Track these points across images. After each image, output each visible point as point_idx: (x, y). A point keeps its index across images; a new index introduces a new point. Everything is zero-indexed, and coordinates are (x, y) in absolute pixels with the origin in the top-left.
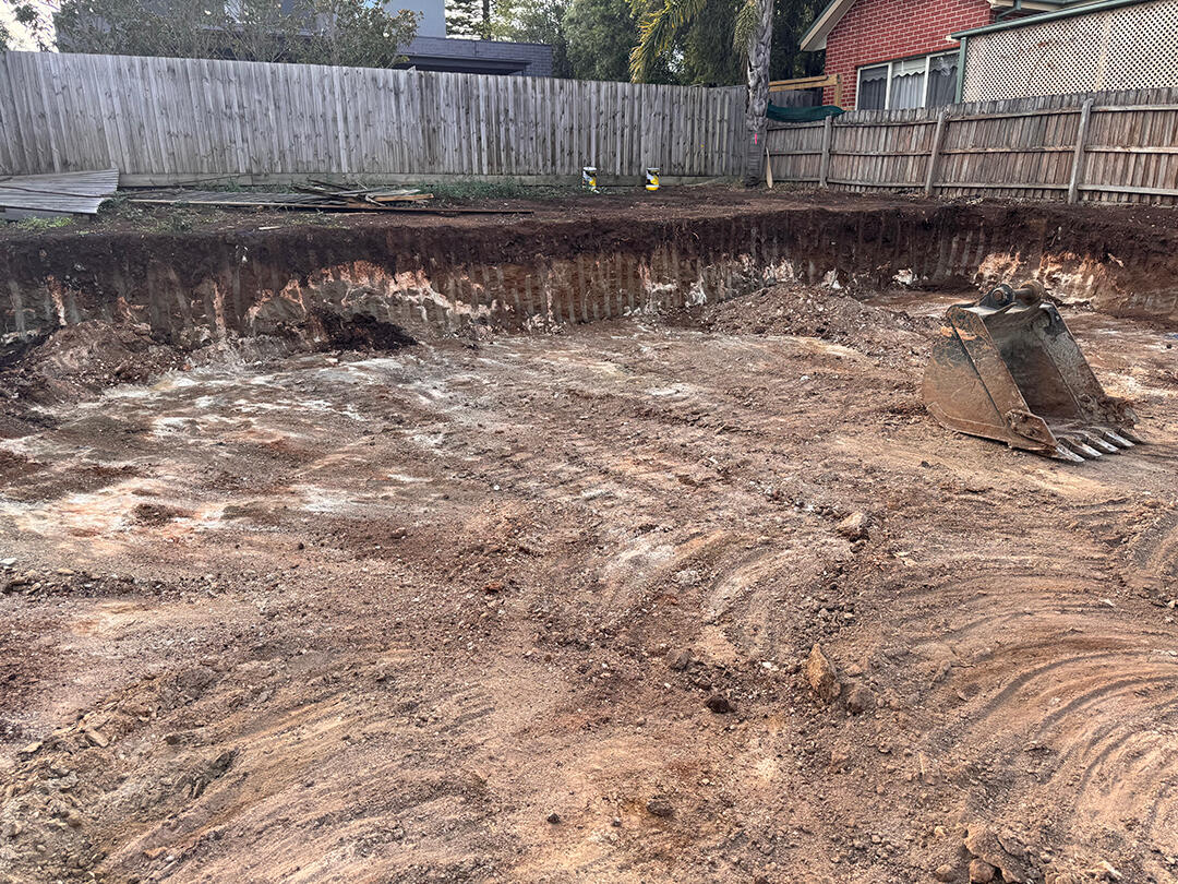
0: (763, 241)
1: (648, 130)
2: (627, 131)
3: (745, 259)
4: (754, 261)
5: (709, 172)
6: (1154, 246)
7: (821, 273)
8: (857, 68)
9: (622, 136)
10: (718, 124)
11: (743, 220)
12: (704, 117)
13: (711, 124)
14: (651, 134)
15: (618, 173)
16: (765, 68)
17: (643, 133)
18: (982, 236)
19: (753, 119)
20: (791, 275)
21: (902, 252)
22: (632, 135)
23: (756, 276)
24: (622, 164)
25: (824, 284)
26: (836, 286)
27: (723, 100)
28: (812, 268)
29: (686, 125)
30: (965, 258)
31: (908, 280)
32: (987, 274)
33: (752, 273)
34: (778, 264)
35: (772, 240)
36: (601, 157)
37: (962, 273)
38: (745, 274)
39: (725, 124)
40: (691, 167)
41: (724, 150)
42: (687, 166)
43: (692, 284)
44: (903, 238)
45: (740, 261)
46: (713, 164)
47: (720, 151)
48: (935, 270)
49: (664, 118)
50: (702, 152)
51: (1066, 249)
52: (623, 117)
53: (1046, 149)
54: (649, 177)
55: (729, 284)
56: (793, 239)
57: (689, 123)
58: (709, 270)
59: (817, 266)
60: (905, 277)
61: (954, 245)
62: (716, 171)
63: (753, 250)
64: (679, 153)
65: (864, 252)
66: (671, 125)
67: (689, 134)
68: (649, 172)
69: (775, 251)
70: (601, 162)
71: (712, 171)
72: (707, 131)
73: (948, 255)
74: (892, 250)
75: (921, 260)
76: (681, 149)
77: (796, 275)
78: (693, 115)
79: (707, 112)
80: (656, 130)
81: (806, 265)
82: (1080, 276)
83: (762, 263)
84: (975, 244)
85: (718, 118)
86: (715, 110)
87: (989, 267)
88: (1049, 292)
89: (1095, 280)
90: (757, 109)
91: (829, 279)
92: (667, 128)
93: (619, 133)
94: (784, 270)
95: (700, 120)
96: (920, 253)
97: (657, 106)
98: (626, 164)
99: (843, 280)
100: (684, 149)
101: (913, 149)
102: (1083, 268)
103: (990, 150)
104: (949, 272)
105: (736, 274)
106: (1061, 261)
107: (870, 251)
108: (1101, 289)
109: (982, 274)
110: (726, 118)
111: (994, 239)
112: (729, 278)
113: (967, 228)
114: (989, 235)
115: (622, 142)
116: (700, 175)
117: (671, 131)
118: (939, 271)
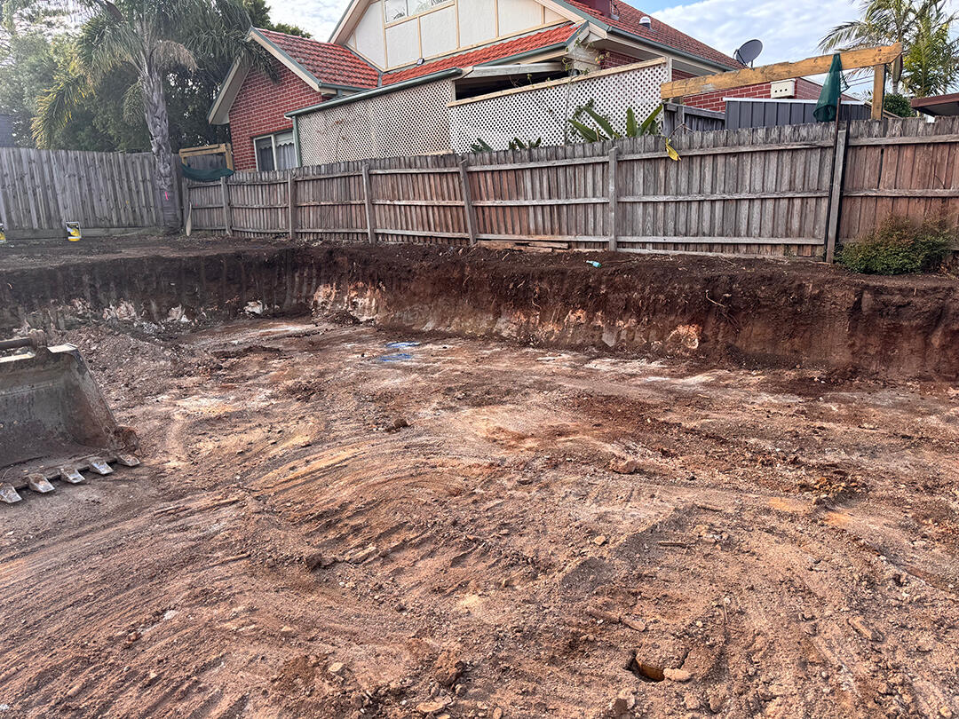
0: (98, 286)
1: (64, 190)
2: (39, 191)
3: (78, 303)
4: (88, 305)
5: (140, 224)
6: (403, 275)
7: (164, 310)
8: (252, 138)
9: (35, 195)
10: (141, 184)
11: (72, 269)
12: (124, 177)
13: (133, 183)
14: (68, 193)
15: (36, 227)
16: (164, 137)
17: (59, 192)
18: (314, 271)
19: (161, 179)
20: (133, 314)
21: (248, 288)
22: (45, 195)
23: (95, 317)
24: (39, 219)
25: (169, 319)
26: (184, 319)
27: (142, 165)
28: (154, 307)
29: (106, 185)
30: (305, 289)
31: (258, 310)
32: (320, 301)
33: (89, 315)
34: (117, 305)
35: (108, 284)
36: (13, 214)
37: (303, 301)
38: (80, 316)
39: (149, 184)
40: (119, 220)
41: (152, 204)
42: (115, 220)
43: (15, 330)
44: (248, 276)
45: (73, 305)
46: (142, 217)
47: (148, 206)
48: (284, 300)
49: (80, 179)
50: (129, 207)
51: (358, 280)
52: (33, 178)
53: (352, 202)
54: (69, 230)
55: (62, 326)
56: (131, 283)
57: (109, 183)
58: (34, 316)
59: (158, 304)
60: (255, 308)
61: (297, 279)
62: (146, 223)
63: (88, 294)
64: (102, 208)
65: (208, 290)
66: (89, 185)
67: (111, 193)
68: (68, 225)
69: (113, 294)
70: (14, 218)
71: (143, 222)
72: (130, 190)
73: (293, 287)
74: (238, 286)
75: (269, 293)
76: (105, 205)
77: (139, 313)
78: (112, 175)
79: (127, 174)
80: (72, 190)
81: (148, 304)
82: (368, 299)
83: (98, 305)
84: (310, 278)
85: (140, 178)
86: (135, 172)
87: (321, 295)
88: (351, 313)
89: (377, 301)
90: (162, 171)
91: (174, 314)
92: (85, 187)
93: (30, 192)
94: (124, 311)
95: (120, 180)
96: (267, 287)
97: (71, 168)
98: (43, 220)
99: (190, 314)
100: (108, 205)
101: (279, 203)
102: (369, 293)
103: (322, 203)
104: (295, 301)
105: (68, 317)
106: (356, 288)
107: (215, 289)
108: (380, 309)
109: (316, 301)
110: (148, 178)
111: (322, 274)
112: (61, 321)
113: (304, 265)
114: (319, 270)
115: (35, 200)
116: (130, 226)
117: (90, 190)
118: (288, 301)
